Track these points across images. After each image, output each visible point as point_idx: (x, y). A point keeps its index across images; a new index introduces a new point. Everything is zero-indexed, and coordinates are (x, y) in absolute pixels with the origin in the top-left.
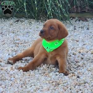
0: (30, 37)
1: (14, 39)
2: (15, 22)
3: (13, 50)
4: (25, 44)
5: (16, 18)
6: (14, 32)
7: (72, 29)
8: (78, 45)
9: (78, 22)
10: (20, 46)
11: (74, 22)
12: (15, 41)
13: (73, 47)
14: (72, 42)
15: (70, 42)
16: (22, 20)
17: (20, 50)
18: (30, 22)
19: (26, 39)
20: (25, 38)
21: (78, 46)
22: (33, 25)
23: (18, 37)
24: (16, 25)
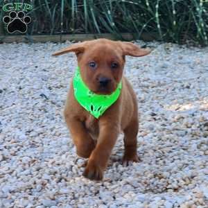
0: (168, 75)
1: (139, 79)
5: (141, 41)
6: (140, 66)
17: (150, 99)
18: (166, 48)
20: (159, 76)
22: (172, 54)
23: (147, 76)
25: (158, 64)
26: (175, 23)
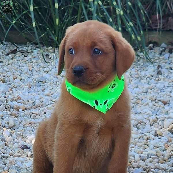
0: (46, 92)
1: (5, 97)
2: (8, 55)
3: (4, 124)
6: (6, 79)
7: (153, 74)
8: (167, 113)
9: (167, 55)
13: (154, 117)
14: (151, 104)
15: (147, 104)
16: (25, 48)
18: (44, 53)
19: (37, 98)
21: (166, 116)
24: (11, 61)
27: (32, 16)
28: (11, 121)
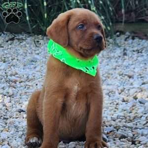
0: (37, 69)
1: (6, 73)
2: (7, 41)
3: (5, 93)
4: (27, 83)
5: (8, 33)
6: (6, 59)
7: (120, 55)
8: (132, 84)
9: (130, 41)
10: (19, 86)
11: (123, 41)
12: (9, 77)
13: (121, 88)
14: (119, 78)
15: (116, 78)
16: (21, 36)
18: (36, 40)
19: (30, 73)
20: (27, 70)
21: (132, 87)
24: (10, 46)
25: (27, 58)
26: (46, 15)
27: (26, 12)
28: (11, 91)
